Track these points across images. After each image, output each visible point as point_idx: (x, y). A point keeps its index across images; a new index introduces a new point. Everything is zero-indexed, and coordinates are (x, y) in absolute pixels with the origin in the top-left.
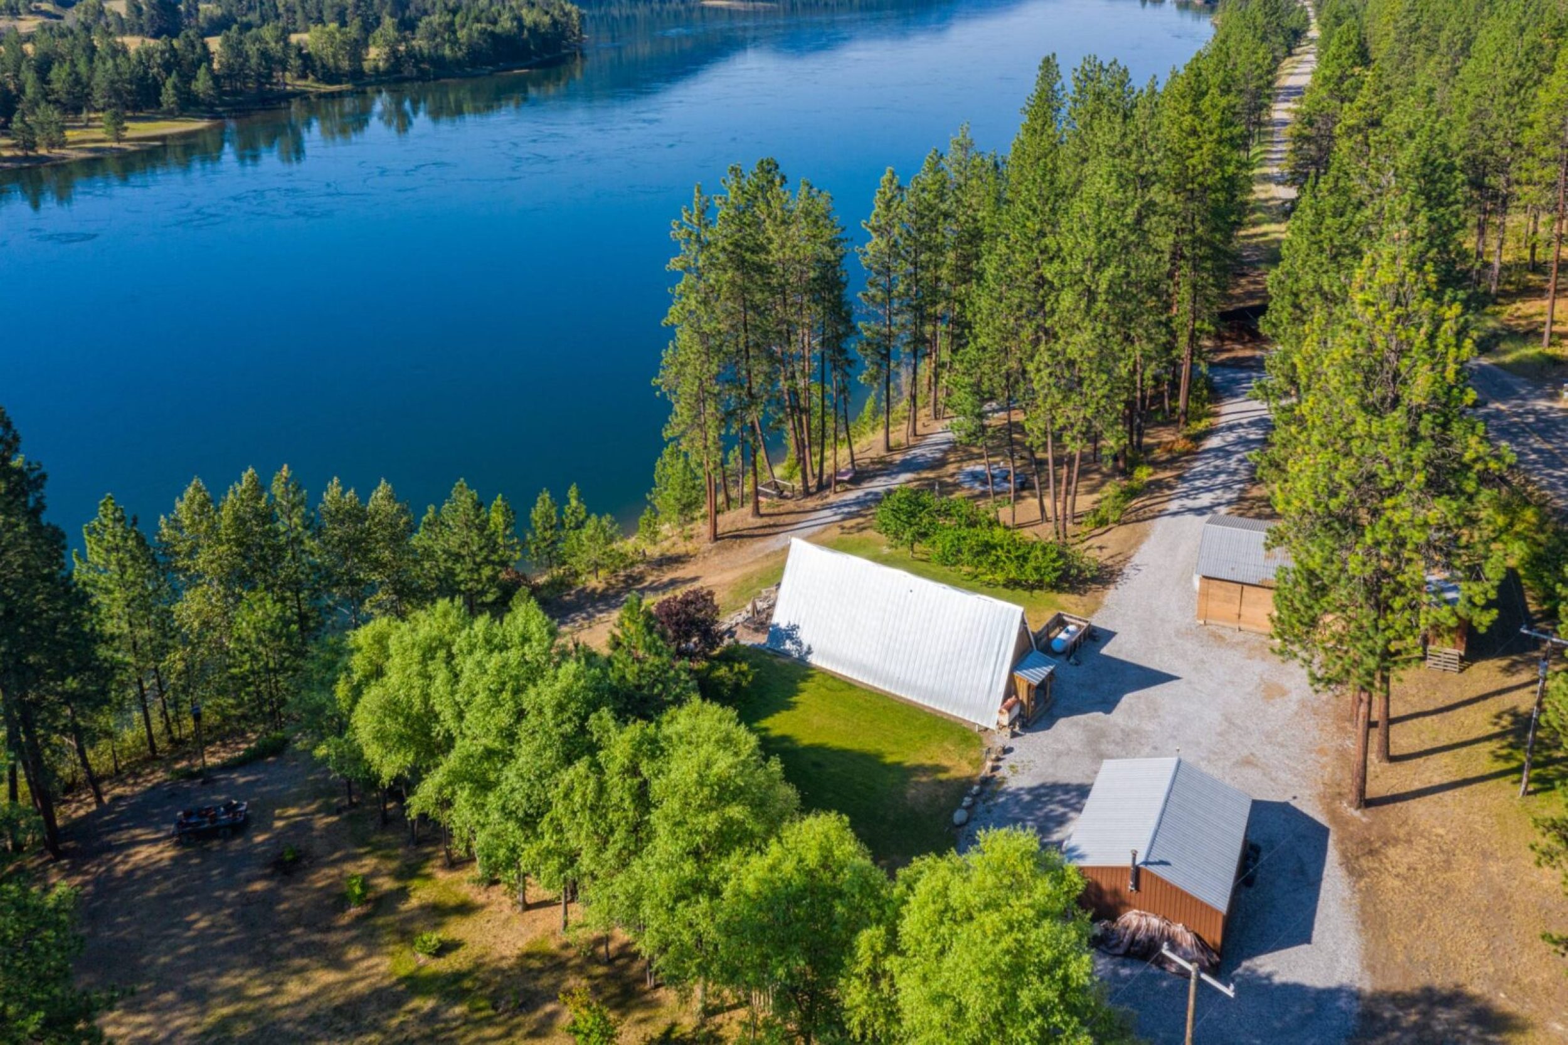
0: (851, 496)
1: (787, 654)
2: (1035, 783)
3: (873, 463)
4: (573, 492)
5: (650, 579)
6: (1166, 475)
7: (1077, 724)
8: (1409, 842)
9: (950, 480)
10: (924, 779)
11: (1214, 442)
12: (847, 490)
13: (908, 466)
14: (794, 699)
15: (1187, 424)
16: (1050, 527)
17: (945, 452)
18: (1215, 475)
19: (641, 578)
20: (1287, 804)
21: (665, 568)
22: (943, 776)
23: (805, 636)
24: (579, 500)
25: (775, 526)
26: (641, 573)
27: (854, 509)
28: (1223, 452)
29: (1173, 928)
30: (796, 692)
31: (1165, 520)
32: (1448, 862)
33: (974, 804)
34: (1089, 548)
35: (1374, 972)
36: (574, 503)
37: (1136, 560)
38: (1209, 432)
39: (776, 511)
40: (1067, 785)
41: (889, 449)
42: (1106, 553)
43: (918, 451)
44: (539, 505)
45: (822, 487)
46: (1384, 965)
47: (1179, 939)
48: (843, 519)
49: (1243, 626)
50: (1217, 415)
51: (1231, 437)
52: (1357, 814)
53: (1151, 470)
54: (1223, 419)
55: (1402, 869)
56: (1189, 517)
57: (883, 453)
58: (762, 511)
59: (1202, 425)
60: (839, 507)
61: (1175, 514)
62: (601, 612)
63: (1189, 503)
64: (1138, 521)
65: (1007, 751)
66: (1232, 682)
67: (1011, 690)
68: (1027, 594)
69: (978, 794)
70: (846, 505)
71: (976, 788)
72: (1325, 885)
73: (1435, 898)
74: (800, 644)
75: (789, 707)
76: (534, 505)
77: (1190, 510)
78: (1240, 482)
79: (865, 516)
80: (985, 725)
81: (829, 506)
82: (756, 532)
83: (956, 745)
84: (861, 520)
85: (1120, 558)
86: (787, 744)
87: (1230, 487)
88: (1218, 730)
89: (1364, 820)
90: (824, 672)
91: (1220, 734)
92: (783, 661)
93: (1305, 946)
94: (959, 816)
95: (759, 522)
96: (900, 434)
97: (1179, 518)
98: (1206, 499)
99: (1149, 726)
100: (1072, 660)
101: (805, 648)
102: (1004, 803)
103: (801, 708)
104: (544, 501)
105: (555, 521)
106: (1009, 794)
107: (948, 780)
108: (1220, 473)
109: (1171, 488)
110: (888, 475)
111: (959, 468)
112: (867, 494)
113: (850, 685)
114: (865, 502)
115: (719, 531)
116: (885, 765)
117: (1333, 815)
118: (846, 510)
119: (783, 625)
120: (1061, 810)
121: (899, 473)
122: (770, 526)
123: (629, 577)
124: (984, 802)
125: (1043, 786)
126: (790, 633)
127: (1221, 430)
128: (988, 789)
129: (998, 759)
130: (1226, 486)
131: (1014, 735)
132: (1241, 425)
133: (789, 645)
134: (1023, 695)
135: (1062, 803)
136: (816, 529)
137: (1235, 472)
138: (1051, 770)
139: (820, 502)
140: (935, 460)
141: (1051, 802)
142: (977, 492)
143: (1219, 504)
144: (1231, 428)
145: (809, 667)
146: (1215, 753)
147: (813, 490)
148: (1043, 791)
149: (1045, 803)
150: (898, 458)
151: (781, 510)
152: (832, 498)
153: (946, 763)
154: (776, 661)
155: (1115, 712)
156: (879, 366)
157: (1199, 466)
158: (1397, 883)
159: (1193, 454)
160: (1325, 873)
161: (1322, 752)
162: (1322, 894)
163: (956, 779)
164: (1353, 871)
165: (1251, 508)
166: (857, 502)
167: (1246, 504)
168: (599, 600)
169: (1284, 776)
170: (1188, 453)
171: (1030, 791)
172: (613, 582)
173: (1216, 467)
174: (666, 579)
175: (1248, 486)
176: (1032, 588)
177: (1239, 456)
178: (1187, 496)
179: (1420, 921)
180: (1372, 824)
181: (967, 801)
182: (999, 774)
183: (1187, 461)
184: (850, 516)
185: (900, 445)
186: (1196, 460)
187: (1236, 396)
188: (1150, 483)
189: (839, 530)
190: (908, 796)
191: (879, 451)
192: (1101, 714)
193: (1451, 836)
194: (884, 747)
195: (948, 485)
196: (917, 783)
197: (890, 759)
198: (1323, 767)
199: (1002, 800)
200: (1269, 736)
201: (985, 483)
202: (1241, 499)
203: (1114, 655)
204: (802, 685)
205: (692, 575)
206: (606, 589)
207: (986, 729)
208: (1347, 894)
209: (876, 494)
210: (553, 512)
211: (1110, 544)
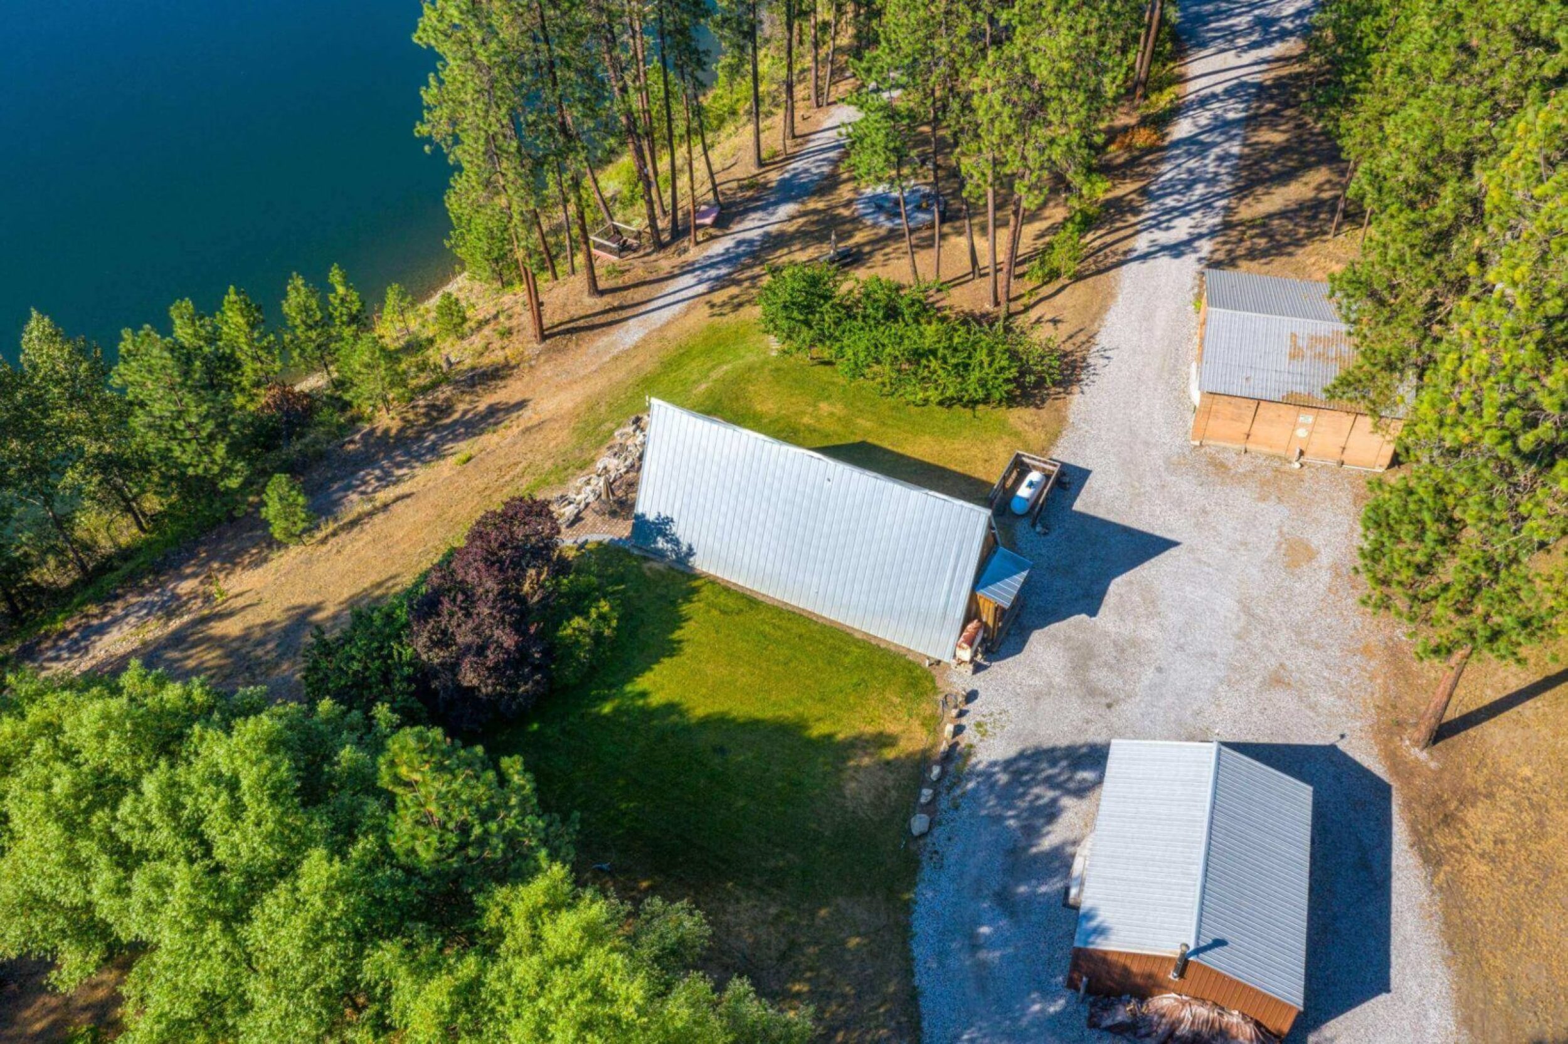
0: (718, 248)
1: (661, 554)
2: (1012, 752)
3: (741, 188)
4: (335, 276)
5: (461, 407)
6: (1126, 188)
7: (1054, 637)
8: (1490, 796)
9: (846, 212)
10: (866, 761)
11: (1182, 128)
12: (713, 238)
13: (789, 191)
14: (677, 635)
15: (1145, 97)
16: (986, 284)
17: (835, 163)
18: (1189, 186)
19: (446, 409)
20: (1333, 747)
21: (478, 389)
22: (890, 754)
23: (684, 532)
24: (346, 284)
25: (622, 308)
26: (447, 400)
27: (724, 271)
28: (1195, 145)
29: (1226, 1019)
30: (678, 621)
31: (1134, 265)
32: (1540, 824)
33: (936, 795)
34: (1038, 321)
35: (1471, 1030)
36: (341, 290)
37: (1102, 340)
38: (1176, 111)
39: (620, 282)
40: (1053, 750)
41: (761, 163)
42: (1065, 329)
43: (799, 165)
44: (292, 294)
45: (679, 232)
46: (1483, 1014)
47: (1234, 1031)
48: (712, 290)
49: (1250, 447)
50: (1181, 79)
51: (1204, 118)
52: (1423, 755)
53: (1108, 184)
54: (1192, 86)
55: (1487, 845)
56: (1164, 261)
57: (755, 171)
58: (602, 284)
59: (1163, 100)
60: (703, 268)
61: (1144, 257)
62: (400, 466)
63: (1163, 237)
64: (1099, 272)
65: (971, 696)
66: (1244, 544)
67: (972, 613)
68: (968, 413)
69: (940, 779)
70: (713, 266)
71: (936, 770)
72: (1397, 885)
73: (1531, 888)
74: (677, 543)
75: (671, 649)
76: (284, 295)
77: (1163, 248)
78: (1222, 196)
79: (738, 283)
80: (938, 657)
81: (688, 269)
82: (597, 320)
83: (903, 694)
84: (734, 290)
85: (1082, 337)
86: (674, 718)
87: (1209, 206)
88: (1236, 629)
89: (1433, 765)
90: (713, 581)
91: (1238, 636)
92: (656, 565)
93: (1383, 997)
94: (919, 824)
95: (601, 303)
96: (774, 138)
97: (1151, 263)
98: (1182, 228)
99: (1148, 632)
100: (1039, 529)
101: (685, 549)
102: (976, 790)
103: (688, 649)
104: (297, 289)
105: (319, 316)
106: (979, 775)
107: (897, 759)
108: (1195, 181)
109: (1136, 211)
110: (763, 208)
111: (856, 190)
112: (739, 243)
113: (751, 602)
114: (738, 256)
115: (547, 322)
116: (811, 743)
117: (1393, 758)
118: (713, 273)
119: (651, 517)
120: (1051, 794)
121: (777, 203)
122: (614, 309)
123: (432, 407)
124: (950, 789)
125: (1021, 755)
126: (662, 527)
127: (1189, 106)
128: (951, 768)
129: (962, 714)
130: (1206, 204)
131: (978, 668)
132: (1214, 96)
133: (661, 543)
134: (988, 617)
135: (1050, 782)
136: (677, 307)
137: (1213, 180)
138: (1030, 725)
139: (677, 260)
140: (824, 177)
141: (1034, 782)
142: (882, 232)
143: (1201, 236)
144: (1203, 102)
145: (691, 575)
146: (1234, 669)
147: (665, 237)
148: (1023, 764)
149: (1028, 785)
150: (774, 176)
151: (628, 279)
152: (694, 254)
153: (891, 728)
154: (646, 566)
155: (1103, 610)
156: (742, 48)
157: (1168, 171)
158: (1484, 868)
159: (1159, 151)
160: (1394, 862)
161: (1367, 651)
162: (1395, 901)
163: (909, 756)
164: (1431, 859)
165: (1241, 240)
166: (728, 259)
167: (1234, 234)
168: (395, 447)
169: (1326, 700)
170: (1150, 150)
171: (1008, 764)
172: (411, 416)
173: (1190, 171)
174: (482, 406)
175: (1234, 203)
176: (973, 403)
177: (1217, 151)
178: (1157, 226)
179: (1518, 929)
180: (1442, 770)
181: (927, 793)
182: (966, 739)
183: (1152, 163)
184: (721, 283)
185: (775, 154)
186: (1162, 160)
187: (1203, 45)
188: (1108, 204)
189: (707, 311)
190: (847, 793)
191: (747, 168)
192: (1084, 616)
193: (1540, 778)
194: (809, 709)
195: (844, 221)
196: (857, 769)
197: (818, 730)
198: (1372, 678)
199: (971, 785)
200: (1299, 631)
201: (894, 214)
202: (1227, 226)
203: (1091, 512)
204: (685, 609)
205: (517, 398)
206: (402, 430)
207: (939, 662)
208: (1424, 897)
209: (751, 242)
210: (313, 302)
211: (1067, 315)
